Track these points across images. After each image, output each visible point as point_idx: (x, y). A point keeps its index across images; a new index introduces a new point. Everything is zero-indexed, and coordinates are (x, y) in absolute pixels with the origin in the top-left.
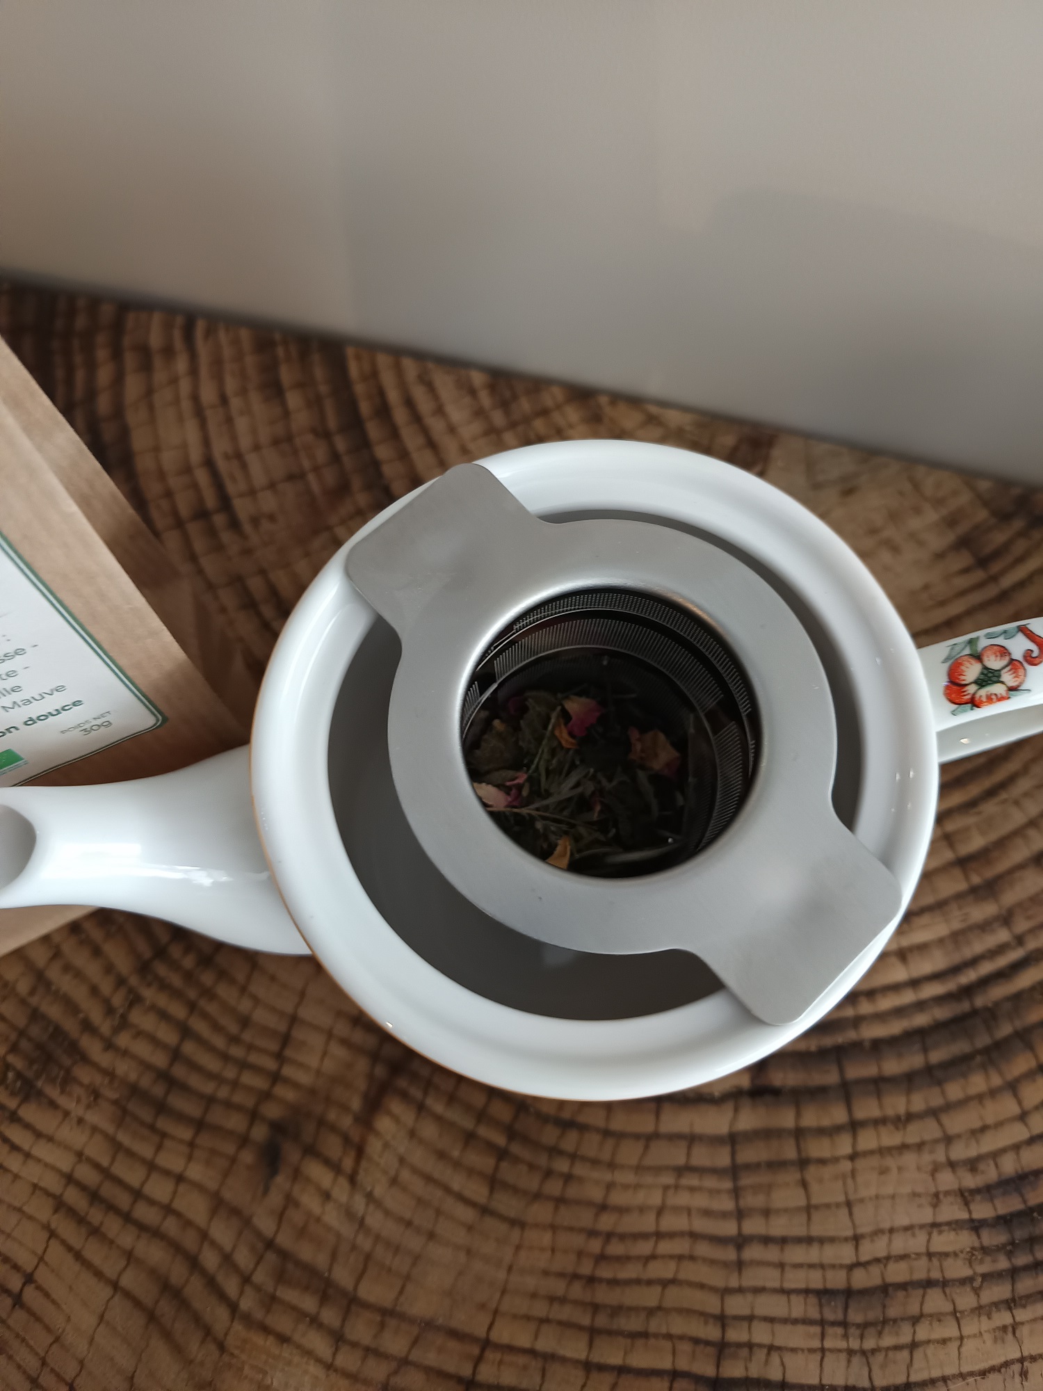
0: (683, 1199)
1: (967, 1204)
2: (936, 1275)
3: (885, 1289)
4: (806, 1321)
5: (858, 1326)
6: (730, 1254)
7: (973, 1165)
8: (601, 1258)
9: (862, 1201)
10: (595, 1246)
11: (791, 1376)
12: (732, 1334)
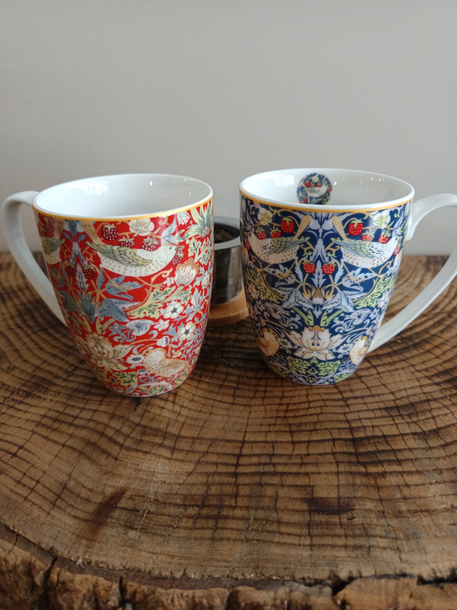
1: (430, 379)
2: (430, 398)
3: (412, 405)
4: (383, 417)
5: (407, 415)
6: (342, 403)
7: (426, 370)
8: (287, 411)
9: (388, 383)
10: (284, 408)
11: (386, 433)
12: (354, 425)
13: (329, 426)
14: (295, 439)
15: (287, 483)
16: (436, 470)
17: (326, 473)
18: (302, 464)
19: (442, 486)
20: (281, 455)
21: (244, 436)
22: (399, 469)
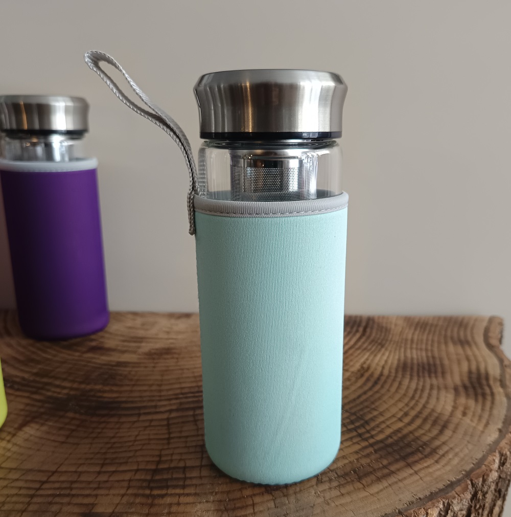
0: (146, 432)
4: (195, 452)
6: (165, 442)
8: (111, 448)
10: (109, 446)
11: (187, 465)
12: (163, 459)
13: (140, 459)
14: (104, 469)
15: (74, 502)
16: (213, 492)
17: (114, 495)
18: (95, 489)
19: (209, 505)
20: (82, 482)
21: (59, 467)
22: (182, 491)
